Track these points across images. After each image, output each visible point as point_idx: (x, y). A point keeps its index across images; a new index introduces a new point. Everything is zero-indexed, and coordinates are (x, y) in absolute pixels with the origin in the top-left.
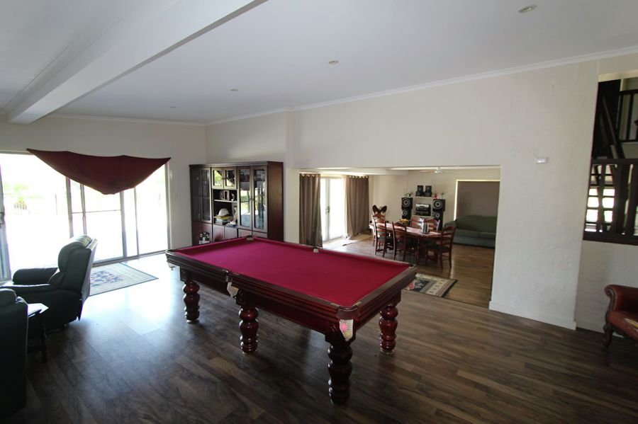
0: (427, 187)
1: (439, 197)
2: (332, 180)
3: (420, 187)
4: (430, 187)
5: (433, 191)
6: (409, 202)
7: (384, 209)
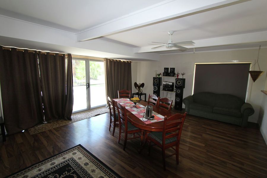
0: (171, 69)
1: (180, 77)
2: (91, 63)
3: (166, 69)
4: (174, 69)
5: (176, 72)
6: (158, 80)
7: (143, 85)
